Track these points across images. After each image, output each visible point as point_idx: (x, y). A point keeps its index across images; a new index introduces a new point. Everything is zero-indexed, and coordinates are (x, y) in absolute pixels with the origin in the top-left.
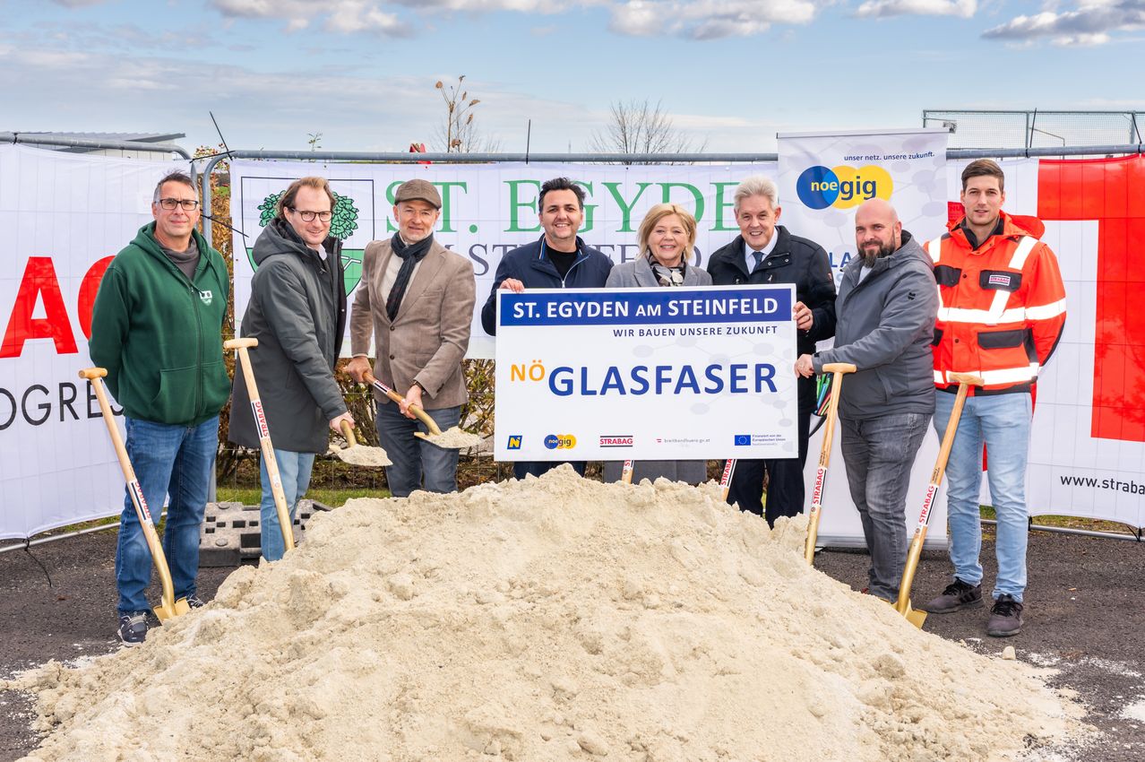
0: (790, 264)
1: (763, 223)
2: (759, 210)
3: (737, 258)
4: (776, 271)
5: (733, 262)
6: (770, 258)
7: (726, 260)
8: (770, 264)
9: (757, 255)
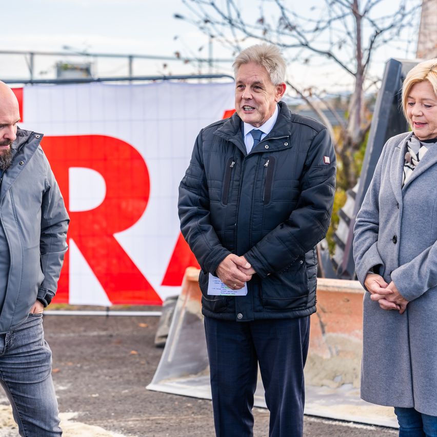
0: (289, 148)
1: (257, 96)
2: (254, 79)
3: (236, 136)
4: (274, 155)
5: (231, 140)
6: (269, 140)
7: (223, 136)
8: (267, 147)
9: (255, 134)
